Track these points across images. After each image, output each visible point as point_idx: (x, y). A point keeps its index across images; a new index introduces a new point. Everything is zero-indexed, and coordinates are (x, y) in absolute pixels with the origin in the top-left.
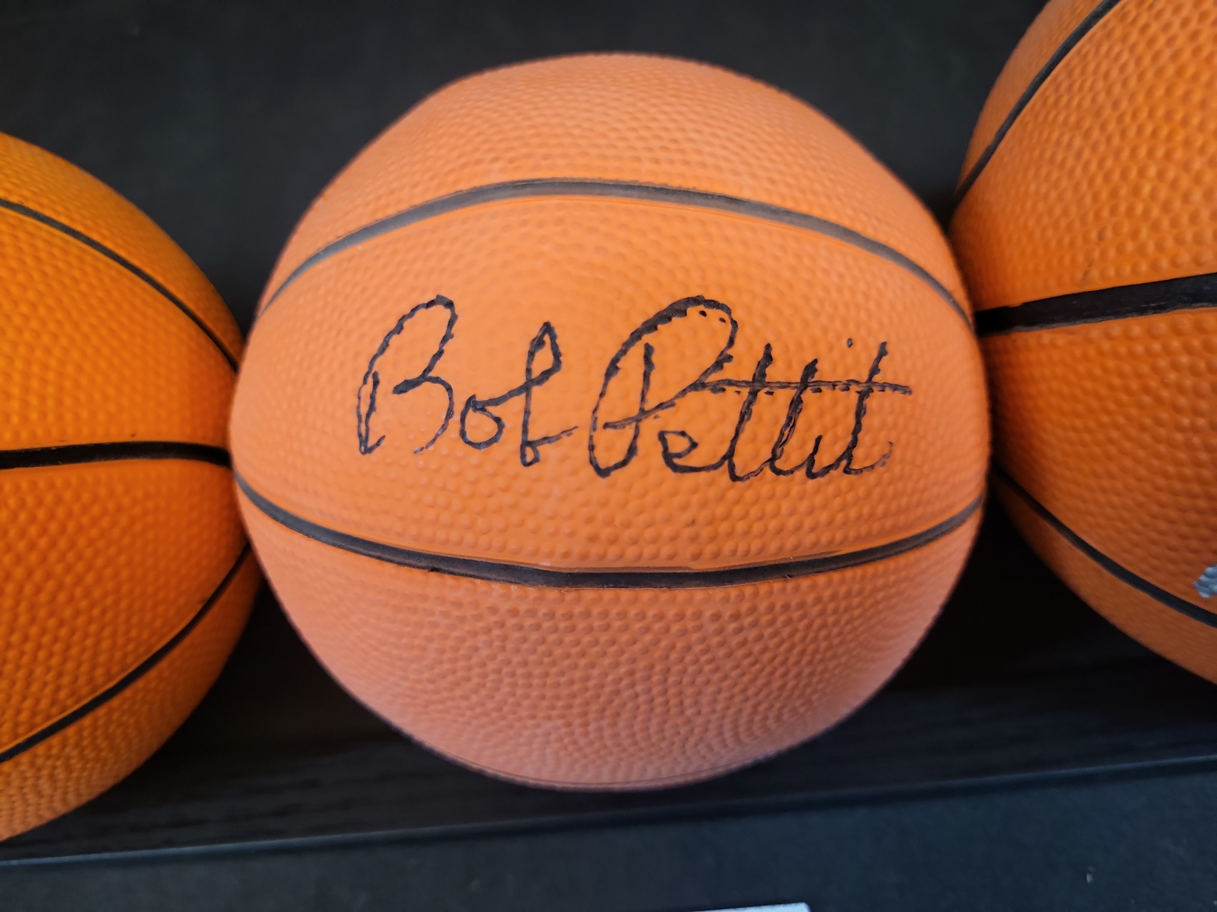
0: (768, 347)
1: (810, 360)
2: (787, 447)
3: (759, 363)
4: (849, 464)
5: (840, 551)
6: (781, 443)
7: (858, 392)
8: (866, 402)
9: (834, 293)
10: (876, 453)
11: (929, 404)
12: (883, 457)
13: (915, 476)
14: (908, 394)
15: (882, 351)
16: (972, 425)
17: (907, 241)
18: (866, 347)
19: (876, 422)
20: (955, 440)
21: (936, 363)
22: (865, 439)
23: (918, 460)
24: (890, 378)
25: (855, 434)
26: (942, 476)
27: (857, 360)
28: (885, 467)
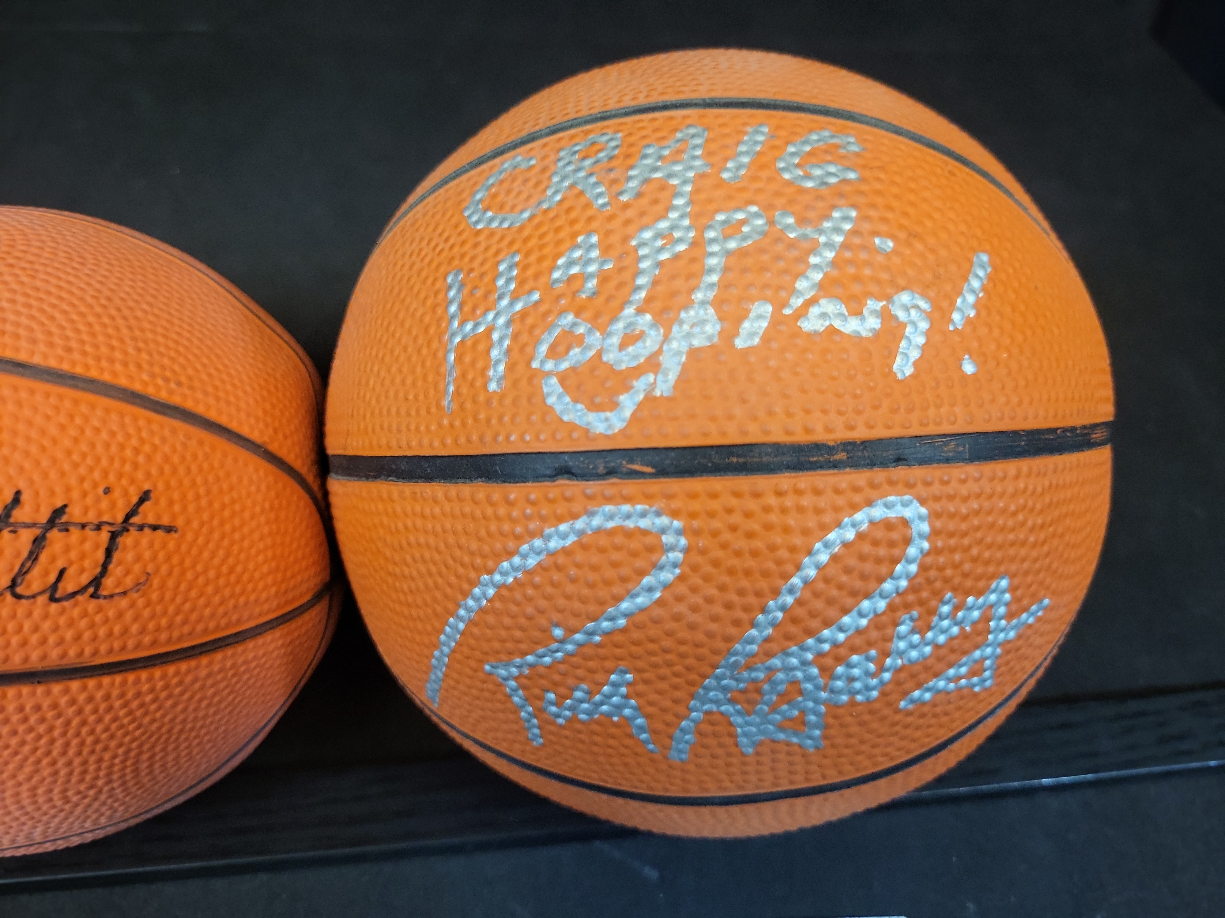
0: (18, 493)
1: (59, 504)
2: (28, 577)
3: (6, 506)
4: (97, 590)
5: (91, 662)
6: (23, 572)
7: (109, 532)
8: (120, 540)
9: (99, 448)
10: (129, 581)
11: (201, 540)
12: (138, 585)
13: (178, 600)
14: (173, 533)
15: (145, 497)
16: (270, 554)
17: (211, 401)
18: (126, 494)
19: (130, 556)
20: (239, 569)
21: (216, 506)
22: (116, 570)
23: (183, 587)
24: (151, 519)
25: (105, 567)
26: (217, 599)
27: (113, 505)
28: (140, 593)
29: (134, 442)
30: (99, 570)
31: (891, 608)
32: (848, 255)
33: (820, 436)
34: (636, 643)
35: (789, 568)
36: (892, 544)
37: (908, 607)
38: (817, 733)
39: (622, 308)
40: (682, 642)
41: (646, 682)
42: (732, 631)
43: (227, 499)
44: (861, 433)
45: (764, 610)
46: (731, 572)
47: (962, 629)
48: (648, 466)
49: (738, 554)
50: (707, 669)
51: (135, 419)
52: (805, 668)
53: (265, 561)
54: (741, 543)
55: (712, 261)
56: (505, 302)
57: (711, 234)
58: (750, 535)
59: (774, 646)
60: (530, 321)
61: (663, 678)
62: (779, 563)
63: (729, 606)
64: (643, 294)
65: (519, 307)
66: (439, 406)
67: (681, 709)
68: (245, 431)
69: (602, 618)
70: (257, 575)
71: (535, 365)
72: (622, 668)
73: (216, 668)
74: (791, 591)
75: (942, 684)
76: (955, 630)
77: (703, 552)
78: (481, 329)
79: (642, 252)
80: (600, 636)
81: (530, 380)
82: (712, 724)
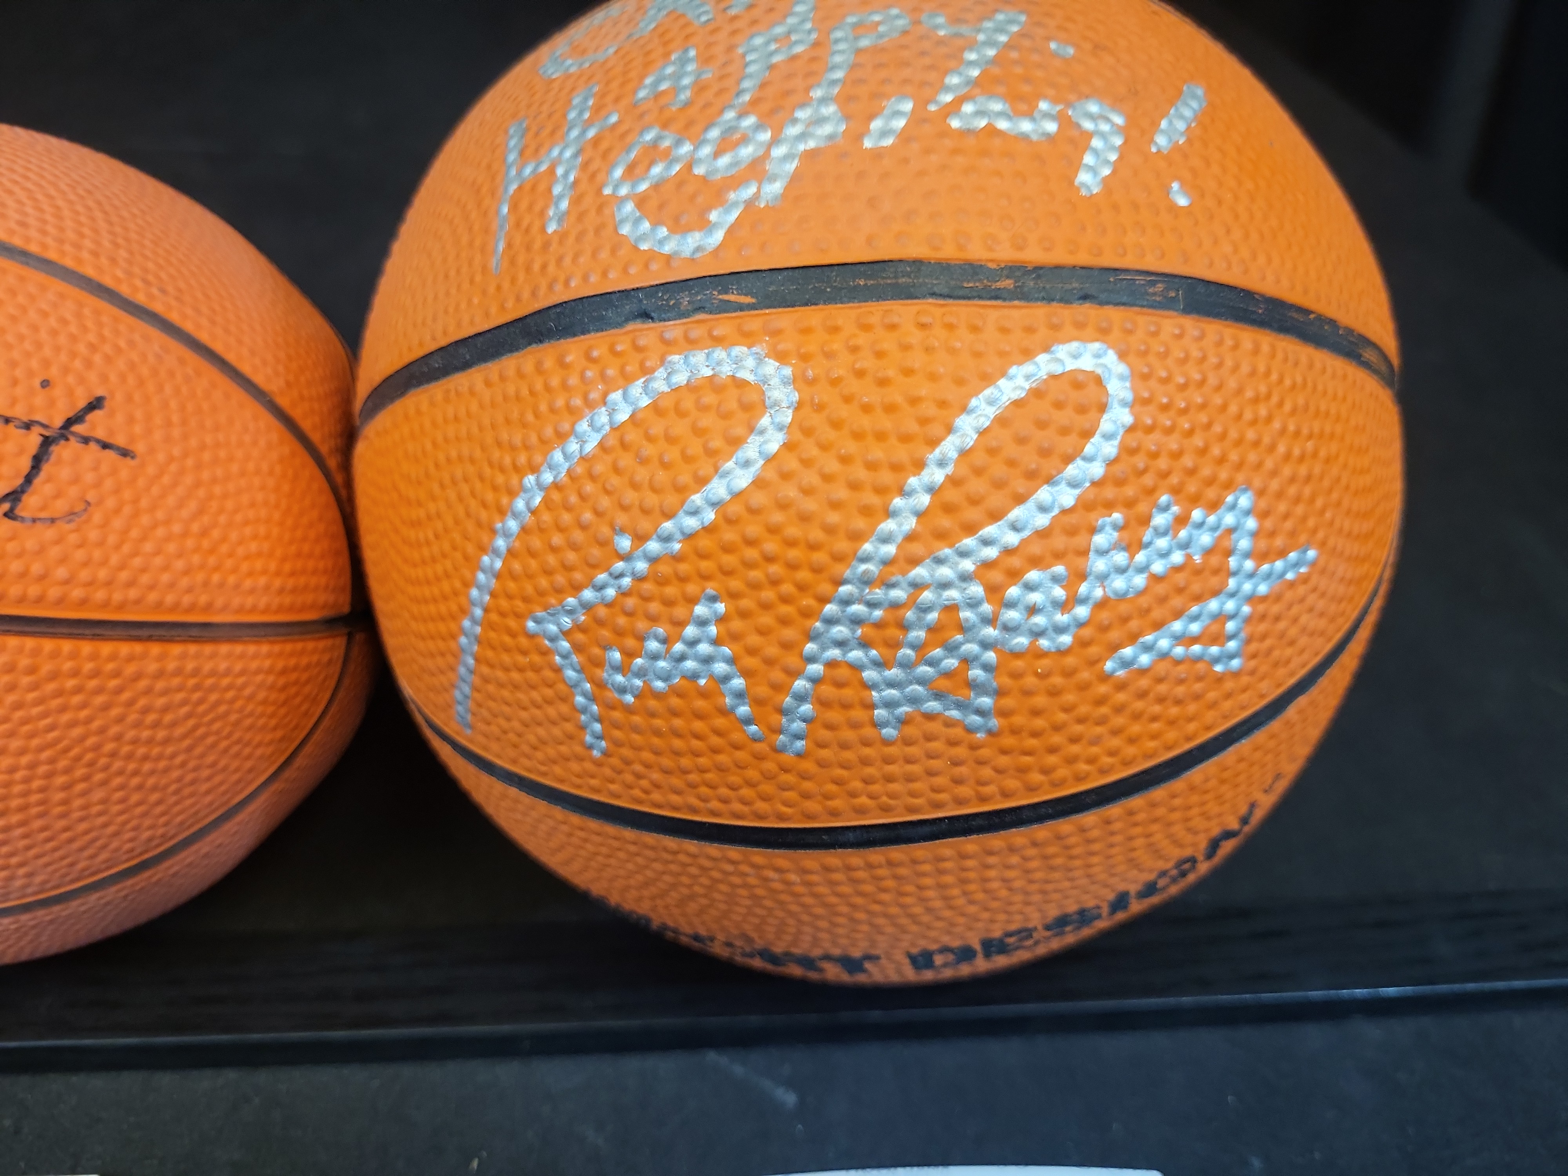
4: (13, 507)
7: (41, 435)
8: (55, 449)
9: (43, 335)
10: (60, 506)
11: (166, 480)
12: (71, 515)
13: (126, 548)
14: (128, 458)
15: (95, 404)
16: (262, 530)
17: (204, 322)
18: (70, 393)
19: (65, 473)
20: (216, 534)
21: (193, 442)
22: (42, 489)
23: (134, 533)
24: (100, 433)
25: (29, 479)
26: (180, 565)
27: (52, 403)
28: (72, 526)
29: (92, 337)
30: (20, 481)
31: (1085, 505)
32: (1014, 55)
33: (976, 252)
34: (728, 549)
35: (935, 429)
36: (1082, 410)
37: (1109, 506)
38: (986, 701)
39: (721, 112)
40: (791, 543)
41: (744, 615)
42: (860, 523)
43: (209, 439)
44: (1034, 255)
45: (902, 492)
46: (858, 436)
47: (1189, 557)
48: (746, 295)
49: (867, 409)
50: (825, 588)
51: (97, 312)
52: (964, 585)
53: (255, 537)
54: (872, 395)
55: (838, 59)
56: (574, 133)
57: (839, 34)
58: (883, 382)
59: (917, 548)
60: (604, 145)
61: (766, 606)
62: (924, 421)
63: (855, 486)
64: (747, 97)
65: (591, 133)
66: (485, 269)
67: (792, 661)
68: (246, 368)
69: (681, 513)
70: (241, 551)
71: (607, 191)
72: (710, 591)
73: (171, 666)
74: (941, 464)
75: (1164, 643)
76: (1178, 557)
77: (820, 408)
78: (543, 168)
79: (749, 58)
80: (679, 542)
81: (600, 209)
82: (839, 685)
